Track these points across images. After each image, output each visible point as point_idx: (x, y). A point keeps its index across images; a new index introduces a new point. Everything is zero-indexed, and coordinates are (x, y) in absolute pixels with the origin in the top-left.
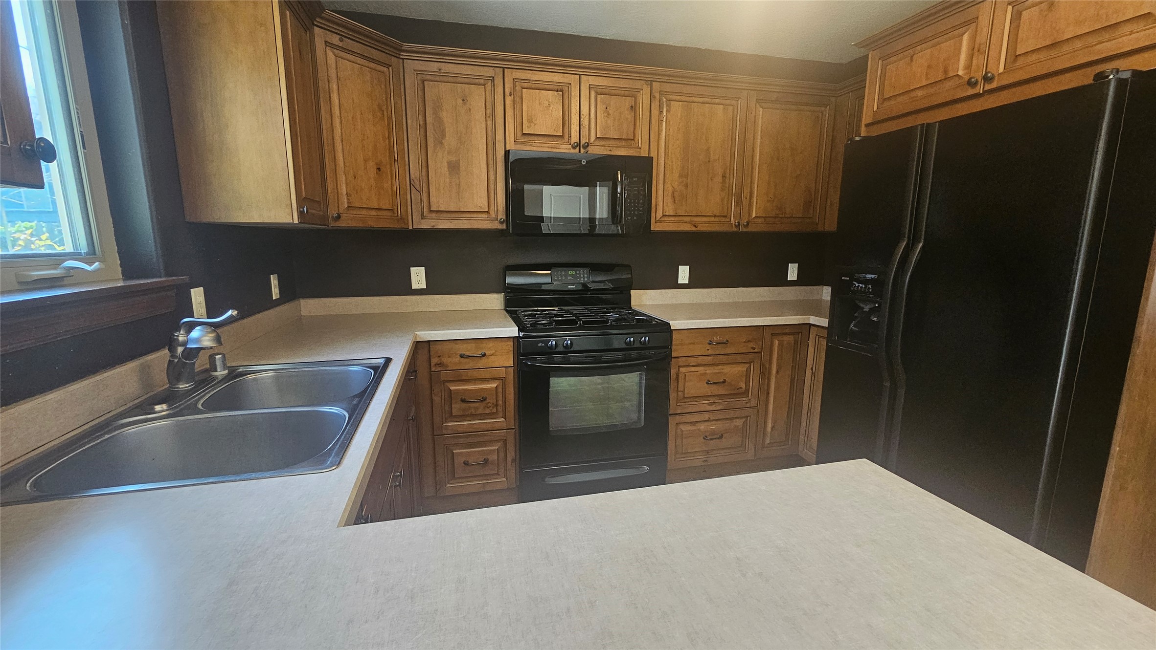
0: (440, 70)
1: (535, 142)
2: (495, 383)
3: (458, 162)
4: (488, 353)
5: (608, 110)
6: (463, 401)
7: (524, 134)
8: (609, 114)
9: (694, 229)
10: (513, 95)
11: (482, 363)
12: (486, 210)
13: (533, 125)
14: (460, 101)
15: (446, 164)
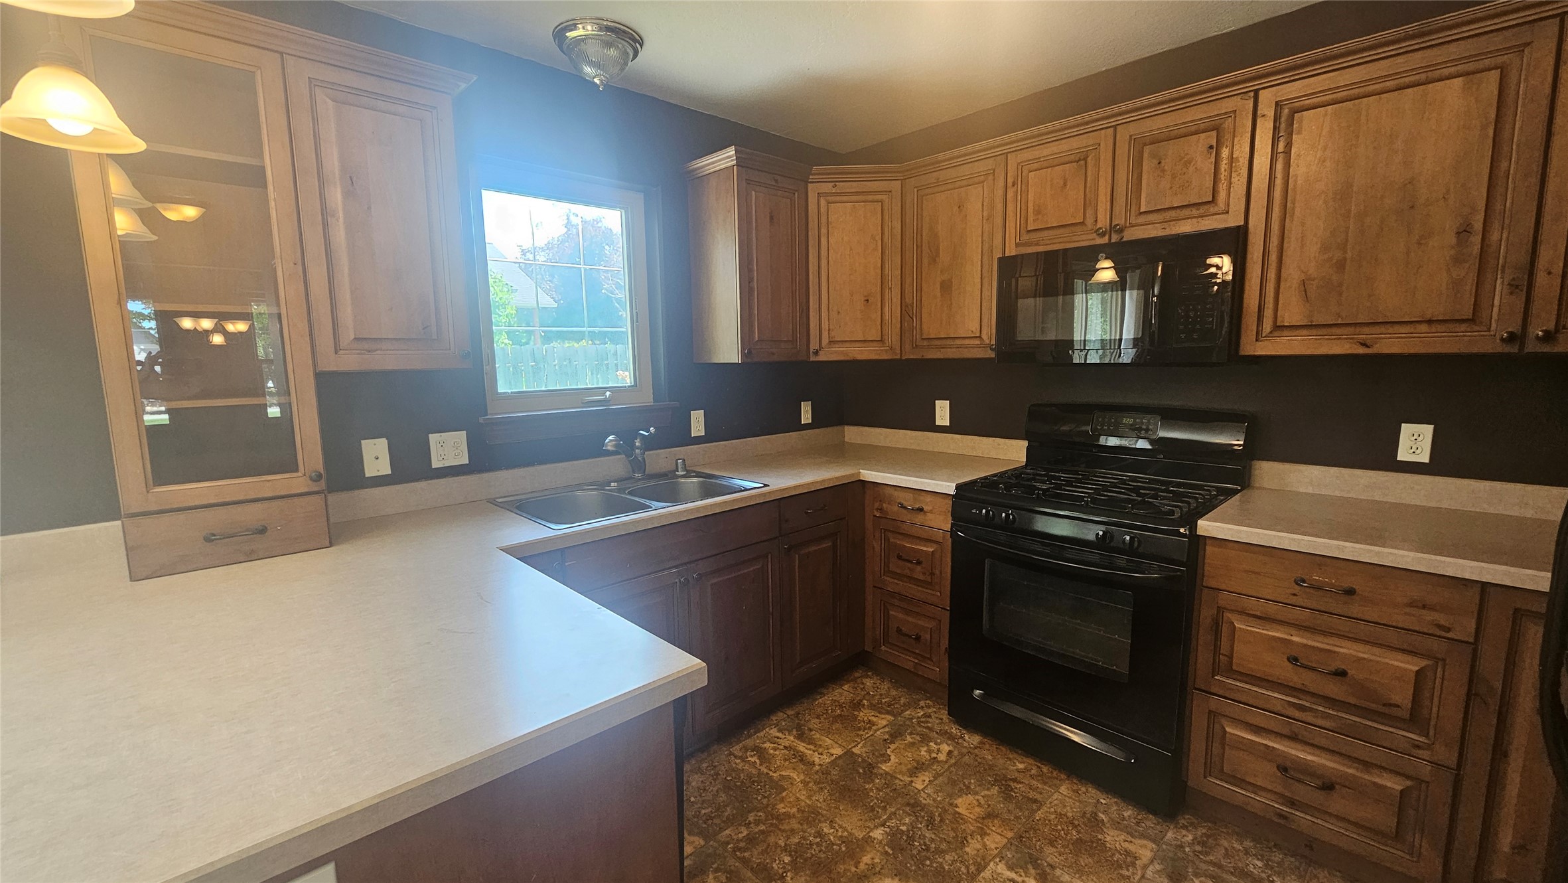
0: (938, 179)
1: (1043, 240)
2: (931, 547)
3: (950, 281)
4: (926, 508)
5: (1162, 164)
6: (899, 557)
7: (1029, 231)
8: (1163, 171)
9: (1361, 350)
10: (1016, 186)
11: (919, 519)
12: (978, 335)
13: (1040, 217)
14: (956, 209)
15: (938, 286)
